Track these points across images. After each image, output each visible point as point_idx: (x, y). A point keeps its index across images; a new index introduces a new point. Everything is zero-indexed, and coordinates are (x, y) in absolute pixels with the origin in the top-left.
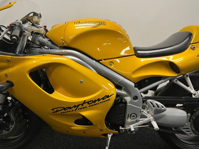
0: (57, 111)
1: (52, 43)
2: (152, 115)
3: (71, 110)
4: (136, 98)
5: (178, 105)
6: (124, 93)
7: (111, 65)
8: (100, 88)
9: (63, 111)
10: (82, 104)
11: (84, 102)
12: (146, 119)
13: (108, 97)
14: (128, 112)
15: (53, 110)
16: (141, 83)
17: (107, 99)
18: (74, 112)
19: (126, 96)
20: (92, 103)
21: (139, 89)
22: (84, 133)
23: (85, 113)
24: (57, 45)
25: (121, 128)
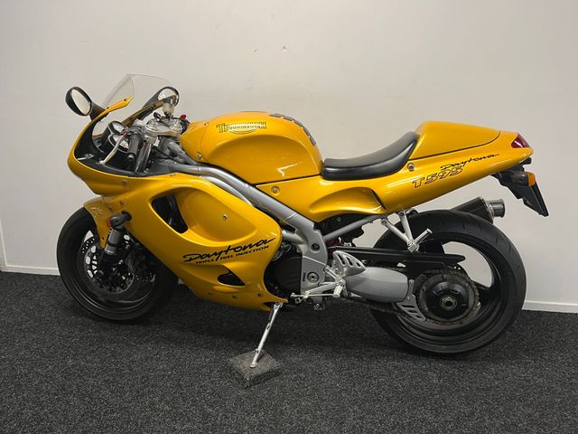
0: (191, 259)
1: (187, 153)
2: (343, 278)
3: (210, 259)
6: (298, 238)
7: (275, 192)
9: (199, 260)
10: (226, 252)
11: (229, 248)
12: (331, 284)
13: (265, 242)
14: (304, 270)
15: (184, 257)
16: (327, 224)
17: (263, 245)
18: (214, 263)
19: (301, 243)
20: (241, 250)
21: (323, 234)
22: (234, 297)
23: (231, 265)
25: (293, 295)
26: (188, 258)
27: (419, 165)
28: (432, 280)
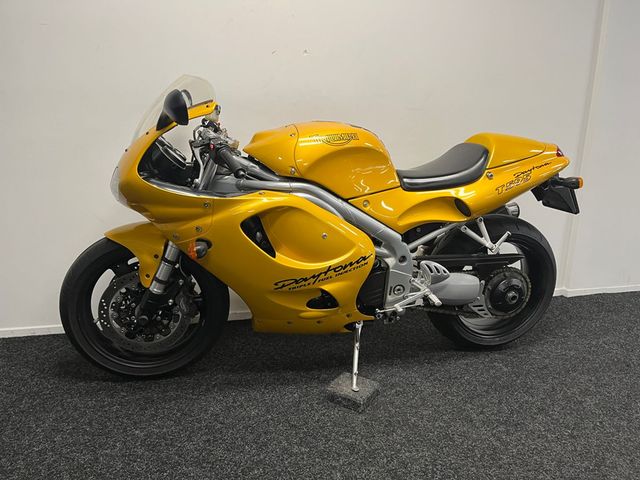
0: (284, 286)
1: (264, 167)
2: (428, 287)
3: (307, 283)
4: (403, 259)
5: (466, 268)
6: (385, 251)
7: (365, 206)
8: (351, 245)
9: (294, 285)
10: (326, 273)
11: (329, 269)
12: (419, 293)
13: (364, 258)
14: (391, 283)
15: (276, 284)
16: (409, 235)
17: (363, 262)
18: (310, 286)
19: (388, 256)
20: (340, 270)
21: (408, 244)
22: (319, 322)
23: (327, 287)
24: (273, 173)
25: (378, 311)
26: (281, 284)
27: (496, 173)
28: (496, 279)
